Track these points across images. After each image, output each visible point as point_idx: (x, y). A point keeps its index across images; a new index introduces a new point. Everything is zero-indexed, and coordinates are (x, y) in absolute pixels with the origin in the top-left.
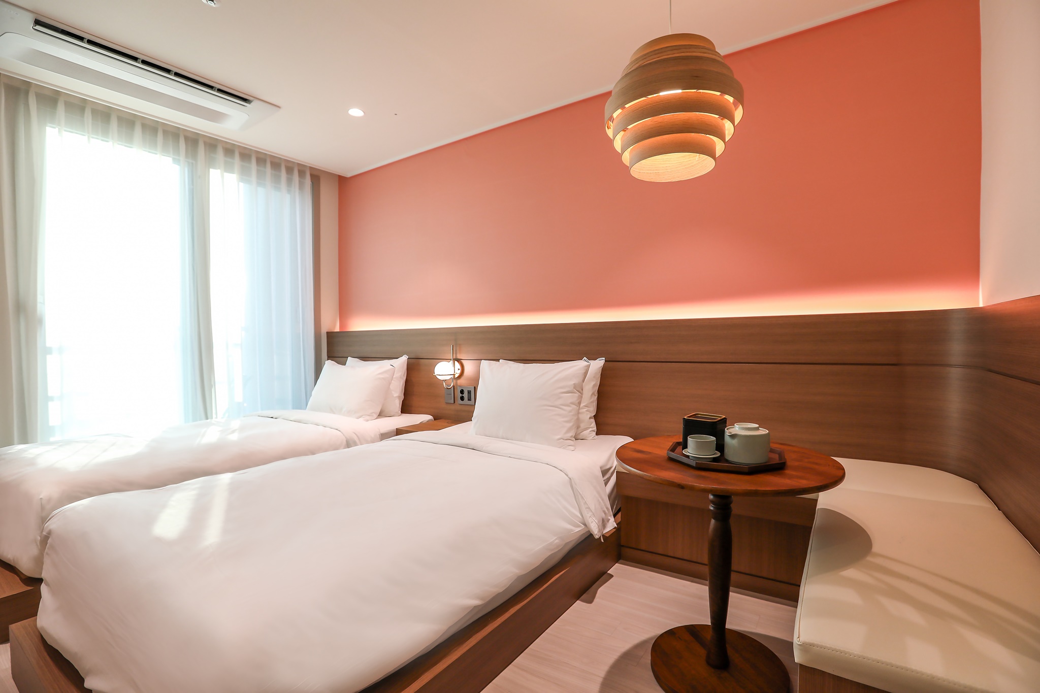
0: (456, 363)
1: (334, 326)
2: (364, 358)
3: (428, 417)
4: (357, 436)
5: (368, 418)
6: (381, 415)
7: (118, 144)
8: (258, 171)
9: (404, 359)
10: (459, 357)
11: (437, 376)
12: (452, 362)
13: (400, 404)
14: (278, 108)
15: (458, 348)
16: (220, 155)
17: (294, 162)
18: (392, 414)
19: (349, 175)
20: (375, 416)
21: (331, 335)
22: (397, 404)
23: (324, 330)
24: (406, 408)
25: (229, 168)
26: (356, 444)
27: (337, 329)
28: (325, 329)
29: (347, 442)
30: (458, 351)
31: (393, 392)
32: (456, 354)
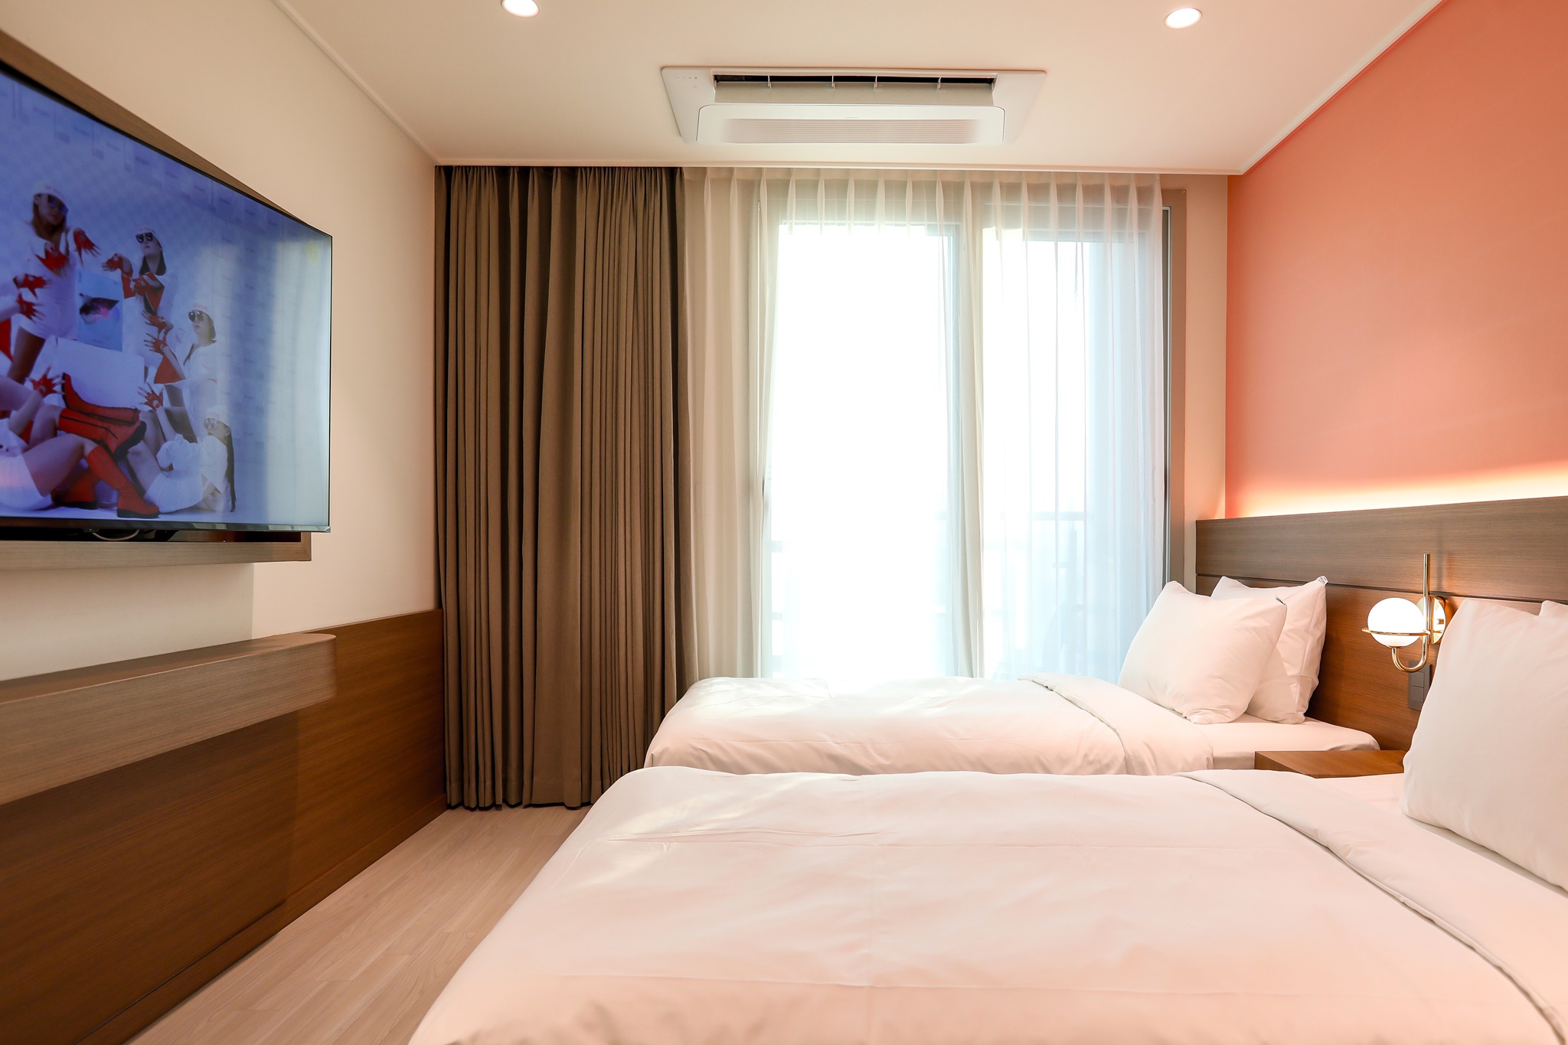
0: (1437, 602)
1: (1214, 510)
2: (1255, 581)
3: (1365, 739)
4: (1153, 754)
5: (1212, 716)
6: (1251, 712)
7: (886, 225)
8: (1061, 210)
9: (1317, 586)
10: (1446, 587)
11: (1374, 635)
12: (1424, 601)
13: (1302, 695)
14: (1043, 75)
15: (1445, 564)
16: (997, 200)
17: (1129, 175)
18: (1280, 716)
19: (1242, 169)
20: (1232, 716)
21: (1204, 528)
22: (1296, 694)
23: (1191, 516)
24: (1320, 708)
25: (1011, 221)
26: (1144, 772)
27: (1220, 514)
28: (1193, 512)
29: (1127, 761)
30: (1445, 572)
31: (1285, 664)
32: (1440, 578)
